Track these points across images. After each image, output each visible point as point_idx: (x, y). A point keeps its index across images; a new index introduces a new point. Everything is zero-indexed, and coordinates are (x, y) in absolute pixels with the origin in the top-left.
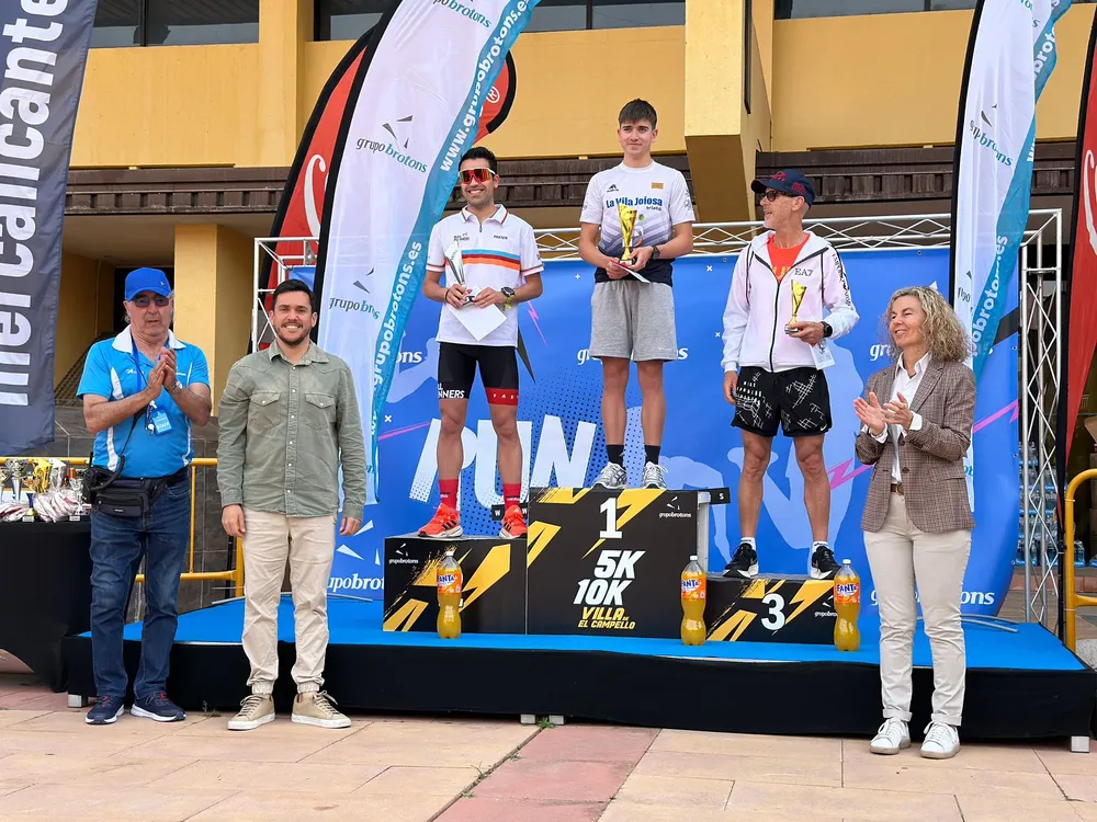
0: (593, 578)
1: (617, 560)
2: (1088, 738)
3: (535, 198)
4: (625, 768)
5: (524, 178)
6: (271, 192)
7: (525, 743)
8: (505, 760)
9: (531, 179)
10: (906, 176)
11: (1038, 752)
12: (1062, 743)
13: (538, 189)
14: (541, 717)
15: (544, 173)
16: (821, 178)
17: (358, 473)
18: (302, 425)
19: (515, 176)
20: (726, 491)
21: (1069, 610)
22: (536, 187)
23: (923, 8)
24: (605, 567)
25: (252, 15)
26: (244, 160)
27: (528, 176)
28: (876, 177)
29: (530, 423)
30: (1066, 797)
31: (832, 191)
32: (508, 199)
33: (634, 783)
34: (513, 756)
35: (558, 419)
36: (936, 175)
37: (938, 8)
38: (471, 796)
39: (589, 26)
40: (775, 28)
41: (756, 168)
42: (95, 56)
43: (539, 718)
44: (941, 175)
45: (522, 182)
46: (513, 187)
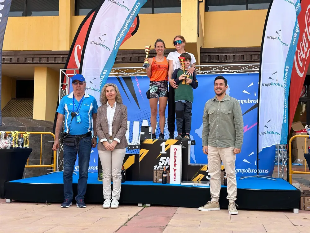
0: (158, 165)
1: (165, 160)
2: (298, 209)
3: (138, 60)
4: (170, 218)
5: (135, 55)
6: (63, 58)
7: (140, 212)
8: (135, 216)
9: (137, 55)
10: (242, 55)
11: (284, 213)
12: (291, 211)
13: (139, 58)
14: (144, 204)
15: (141, 53)
16: (218, 55)
17: (239, 134)
18: (220, 120)
19: (132, 54)
20: (194, 141)
21: (290, 175)
22: (138, 57)
23: (246, 9)
24: (162, 162)
25: (57, 9)
26: (54, 49)
27: (136, 54)
28: (233, 55)
29: (139, 122)
30: (294, 225)
31: (221, 59)
32: (130, 60)
33: (172, 222)
34: (137, 215)
35: (147, 121)
36: (250, 55)
37: (250, 9)
38: (126, 225)
39: (153, 13)
40: (205, 15)
41: (200, 52)
42: (10, 19)
43: (143, 204)
44: (252, 55)
45: (135, 56)
46: (132, 57)
